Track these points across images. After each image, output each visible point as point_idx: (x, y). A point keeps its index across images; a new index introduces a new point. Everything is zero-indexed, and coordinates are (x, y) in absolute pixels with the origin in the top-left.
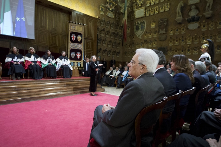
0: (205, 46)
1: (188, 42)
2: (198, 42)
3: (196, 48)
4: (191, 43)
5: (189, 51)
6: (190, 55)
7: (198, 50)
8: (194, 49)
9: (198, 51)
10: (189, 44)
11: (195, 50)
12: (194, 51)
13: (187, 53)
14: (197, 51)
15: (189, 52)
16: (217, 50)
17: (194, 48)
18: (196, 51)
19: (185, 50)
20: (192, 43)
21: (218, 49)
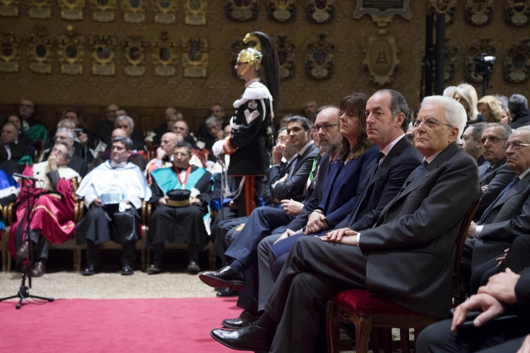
0: (251, 54)
1: (67, 8)
2: (112, 16)
3: (104, 41)
4: (80, 16)
5: (72, 52)
6: (78, 74)
7: (112, 55)
8: (97, 46)
9: (114, 60)
10: (74, 17)
11: (100, 50)
12: (95, 55)
13: (66, 62)
14: (108, 61)
15: (72, 61)
16: (191, 63)
17: (95, 43)
18: (107, 56)
19: (55, 46)
20: (84, 15)
21: (193, 59)
